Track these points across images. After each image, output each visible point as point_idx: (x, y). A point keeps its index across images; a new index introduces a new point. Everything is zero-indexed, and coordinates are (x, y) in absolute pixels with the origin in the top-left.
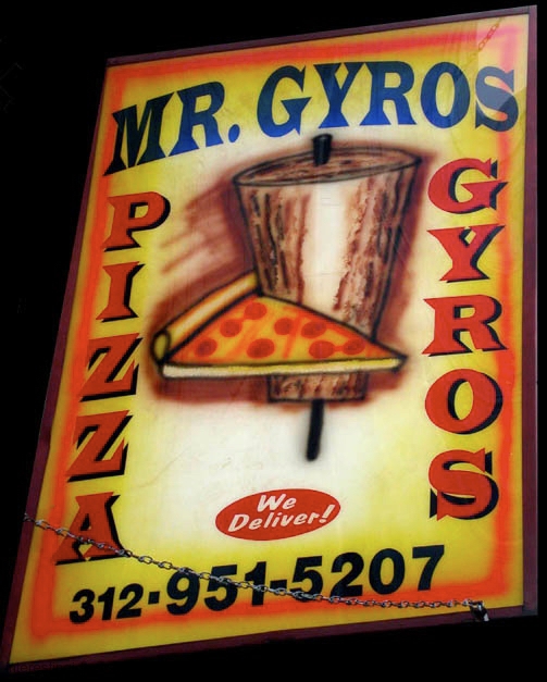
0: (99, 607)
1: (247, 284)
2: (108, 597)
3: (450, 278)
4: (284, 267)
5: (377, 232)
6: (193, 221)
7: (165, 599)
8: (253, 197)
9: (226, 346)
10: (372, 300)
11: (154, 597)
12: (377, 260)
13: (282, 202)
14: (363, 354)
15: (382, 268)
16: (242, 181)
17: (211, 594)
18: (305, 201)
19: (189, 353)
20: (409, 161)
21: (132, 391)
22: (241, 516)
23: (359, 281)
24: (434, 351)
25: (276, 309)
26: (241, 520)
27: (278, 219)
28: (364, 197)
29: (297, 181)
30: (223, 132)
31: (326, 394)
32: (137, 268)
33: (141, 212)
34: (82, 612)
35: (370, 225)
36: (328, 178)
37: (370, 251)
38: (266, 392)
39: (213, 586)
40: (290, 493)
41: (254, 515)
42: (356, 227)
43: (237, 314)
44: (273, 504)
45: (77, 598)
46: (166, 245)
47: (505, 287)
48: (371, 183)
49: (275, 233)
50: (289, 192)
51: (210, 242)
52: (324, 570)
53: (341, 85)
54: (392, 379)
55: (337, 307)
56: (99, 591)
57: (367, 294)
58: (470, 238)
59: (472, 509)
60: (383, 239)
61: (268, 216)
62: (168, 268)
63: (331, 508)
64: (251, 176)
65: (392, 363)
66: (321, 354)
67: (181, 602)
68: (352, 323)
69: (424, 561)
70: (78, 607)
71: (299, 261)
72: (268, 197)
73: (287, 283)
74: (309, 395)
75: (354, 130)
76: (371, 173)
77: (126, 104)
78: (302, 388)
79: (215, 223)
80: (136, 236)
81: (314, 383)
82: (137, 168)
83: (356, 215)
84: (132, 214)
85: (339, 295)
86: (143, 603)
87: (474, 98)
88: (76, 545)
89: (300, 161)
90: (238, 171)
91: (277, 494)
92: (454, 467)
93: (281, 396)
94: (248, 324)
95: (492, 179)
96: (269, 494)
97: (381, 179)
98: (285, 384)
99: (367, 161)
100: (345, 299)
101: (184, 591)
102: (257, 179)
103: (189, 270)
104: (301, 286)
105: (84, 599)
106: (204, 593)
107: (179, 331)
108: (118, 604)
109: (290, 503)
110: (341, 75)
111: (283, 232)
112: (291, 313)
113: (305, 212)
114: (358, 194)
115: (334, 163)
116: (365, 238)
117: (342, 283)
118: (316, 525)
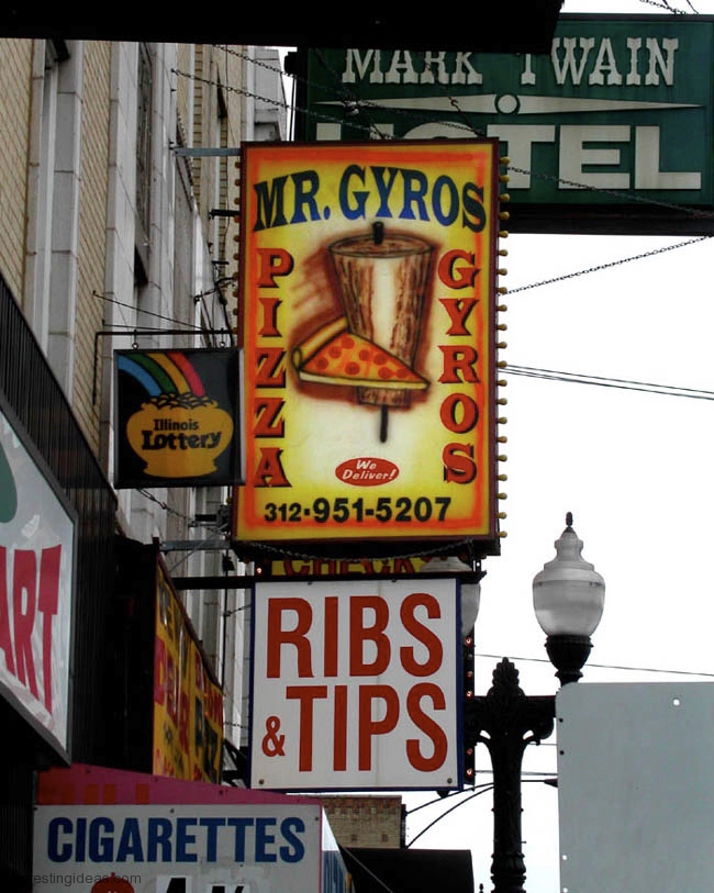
0: (279, 514)
1: (340, 325)
2: (283, 508)
3: (451, 333)
4: (362, 316)
5: (411, 297)
6: (308, 274)
7: (313, 514)
8: (341, 262)
9: (334, 364)
10: (411, 343)
11: (307, 512)
12: (412, 316)
13: (358, 269)
14: (407, 379)
15: (415, 323)
16: (335, 250)
17: (336, 513)
18: (371, 269)
19: (313, 366)
20: (427, 248)
21: (283, 386)
22: (348, 470)
23: (403, 330)
24: (444, 380)
25: (359, 344)
26: (348, 473)
27: (356, 281)
28: (403, 271)
29: (365, 255)
30: (321, 212)
31: (389, 402)
32: (278, 303)
33: (277, 262)
34: (270, 516)
35: (407, 292)
36: (382, 255)
37: (408, 311)
38: (357, 397)
39: (337, 508)
40: (373, 460)
41: (355, 471)
42: (400, 293)
43: (338, 344)
44: (365, 465)
45: (268, 507)
46: (295, 288)
47: (480, 343)
48: (407, 261)
49: (355, 291)
50: (362, 262)
51: (319, 291)
52: (392, 506)
53: (386, 185)
54: (423, 396)
55: (392, 346)
56: (279, 505)
57: (408, 339)
58: (461, 306)
59: (464, 478)
60: (415, 302)
61: (350, 277)
62: (296, 306)
63: (394, 471)
64: (339, 247)
65: (422, 386)
66: (385, 376)
67: (321, 516)
68: (401, 357)
69: (440, 506)
70: (268, 512)
71: (370, 313)
72: (350, 264)
73: (364, 327)
74: (380, 402)
75: (394, 222)
76: (407, 253)
77: (261, 179)
78: (377, 397)
79: (321, 278)
80: (277, 279)
81: (382, 393)
82: (271, 229)
83: (400, 284)
84: (272, 263)
85: (393, 338)
86: (302, 514)
87: (461, 206)
88: (263, 477)
89: (366, 240)
90: (331, 242)
91: (366, 460)
92: (456, 453)
93: (365, 401)
94: (344, 351)
95: (472, 266)
97: (412, 259)
98: (368, 393)
99: (405, 246)
100: (397, 341)
101: (322, 510)
102: (344, 250)
103: (310, 308)
104: (372, 330)
105: (271, 509)
106: (332, 513)
107: (308, 349)
108: (289, 514)
109: (373, 466)
110: (386, 177)
111: (360, 290)
112: (368, 348)
113: (371, 277)
114: (400, 269)
115: (386, 244)
116: (406, 301)
117: (395, 330)
118: (387, 480)
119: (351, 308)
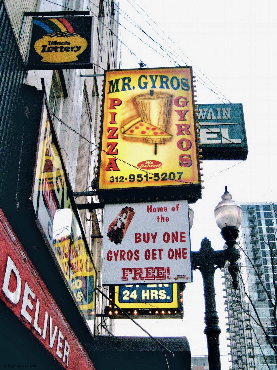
0: (115, 180)
1: (139, 119)
2: (117, 178)
3: (180, 120)
4: (146, 116)
5: (164, 110)
6: (127, 105)
7: (129, 179)
8: (139, 101)
9: (136, 131)
10: (165, 124)
11: (126, 179)
12: (165, 116)
13: (145, 103)
14: (164, 135)
15: (166, 118)
16: (136, 98)
17: (138, 179)
18: (149, 103)
19: (129, 132)
20: (169, 96)
21: (118, 138)
23: (162, 120)
24: (178, 134)
25: (146, 125)
27: (144, 106)
28: (161, 103)
29: (148, 99)
30: (131, 87)
31: (157, 142)
32: (116, 114)
33: (116, 102)
34: (112, 181)
35: (163, 109)
36: (154, 99)
37: (163, 114)
38: (146, 141)
39: (138, 177)
42: (160, 109)
43: (138, 125)
45: (111, 178)
46: (122, 109)
47: (190, 122)
48: (162, 100)
49: (144, 109)
50: (146, 101)
51: (131, 110)
52: (160, 175)
53: (154, 80)
54: (170, 139)
55: (158, 125)
56: (115, 177)
57: (164, 123)
58: (183, 112)
59: (187, 165)
60: (166, 112)
61: (142, 106)
62: (123, 114)
63: (160, 164)
64: (138, 97)
65: (170, 137)
66: (156, 134)
67: (132, 180)
68: (161, 128)
69: (179, 175)
70: (111, 180)
71: (149, 116)
72: (142, 102)
73: (147, 119)
74: (154, 142)
75: (157, 90)
76: (162, 98)
77: (111, 80)
78: (152, 141)
79: (131, 106)
80: (115, 107)
81: (155, 140)
82: (114, 93)
83: (160, 107)
84: (114, 102)
86: (124, 180)
87: (181, 84)
88: (109, 168)
89: (147, 95)
90: (136, 96)
92: (183, 157)
93: (148, 142)
94: (140, 127)
95: (186, 101)
96: (148, 161)
97: (164, 99)
98: (149, 140)
99: (161, 96)
100: (159, 124)
101: (132, 178)
102: (139, 98)
103: (127, 115)
104: (150, 120)
105: (112, 178)
106: (136, 179)
107: (126, 127)
108: (119, 180)
109: (152, 163)
110: (154, 78)
111: (146, 109)
112: (149, 126)
113: (149, 106)
114: (160, 102)
115: (154, 96)
116: (162, 112)
117: (159, 120)
118: (157, 167)
119: (142, 114)
